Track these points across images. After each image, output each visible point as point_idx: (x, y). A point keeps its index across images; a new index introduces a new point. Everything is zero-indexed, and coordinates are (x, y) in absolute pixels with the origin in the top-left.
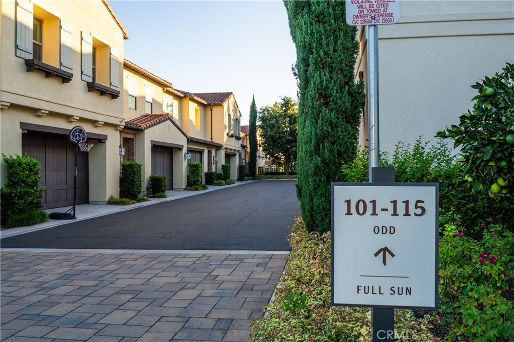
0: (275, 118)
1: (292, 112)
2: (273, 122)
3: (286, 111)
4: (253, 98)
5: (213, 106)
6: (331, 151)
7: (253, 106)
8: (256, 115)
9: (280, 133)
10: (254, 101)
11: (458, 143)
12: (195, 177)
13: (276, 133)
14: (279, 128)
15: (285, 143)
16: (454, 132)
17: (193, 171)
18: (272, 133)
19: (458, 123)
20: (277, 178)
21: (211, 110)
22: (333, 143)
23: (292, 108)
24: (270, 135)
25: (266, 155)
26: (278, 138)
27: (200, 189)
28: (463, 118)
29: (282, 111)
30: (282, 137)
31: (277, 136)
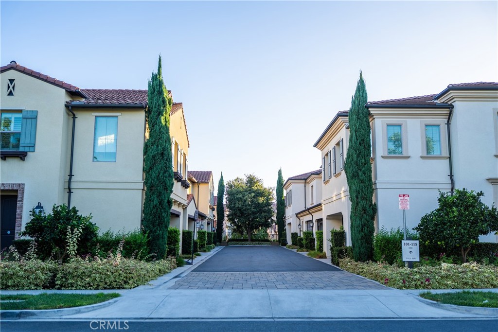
0: (241, 192)
1: (256, 188)
2: (240, 196)
3: (250, 187)
4: (222, 175)
5: (200, 183)
6: (367, 230)
7: (221, 181)
8: (224, 189)
9: (246, 206)
10: (222, 177)
11: (417, 231)
12: (202, 241)
13: (242, 206)
14: (245, 201)
15: (250, 214)
16: (416, 228)
17: (202, 236)
18: (240, 206)
19: (417, 226)
20: (243, 244)
21: (198, 187)
22: (368, 228)
23: (256, 184)
24: (238, 207)
25: (231, 224)
26: (244, 210)
27: (207, 250)
28: (419, 225)
29: (247, 187)
30: (248, 209)
31: (244, 208)
